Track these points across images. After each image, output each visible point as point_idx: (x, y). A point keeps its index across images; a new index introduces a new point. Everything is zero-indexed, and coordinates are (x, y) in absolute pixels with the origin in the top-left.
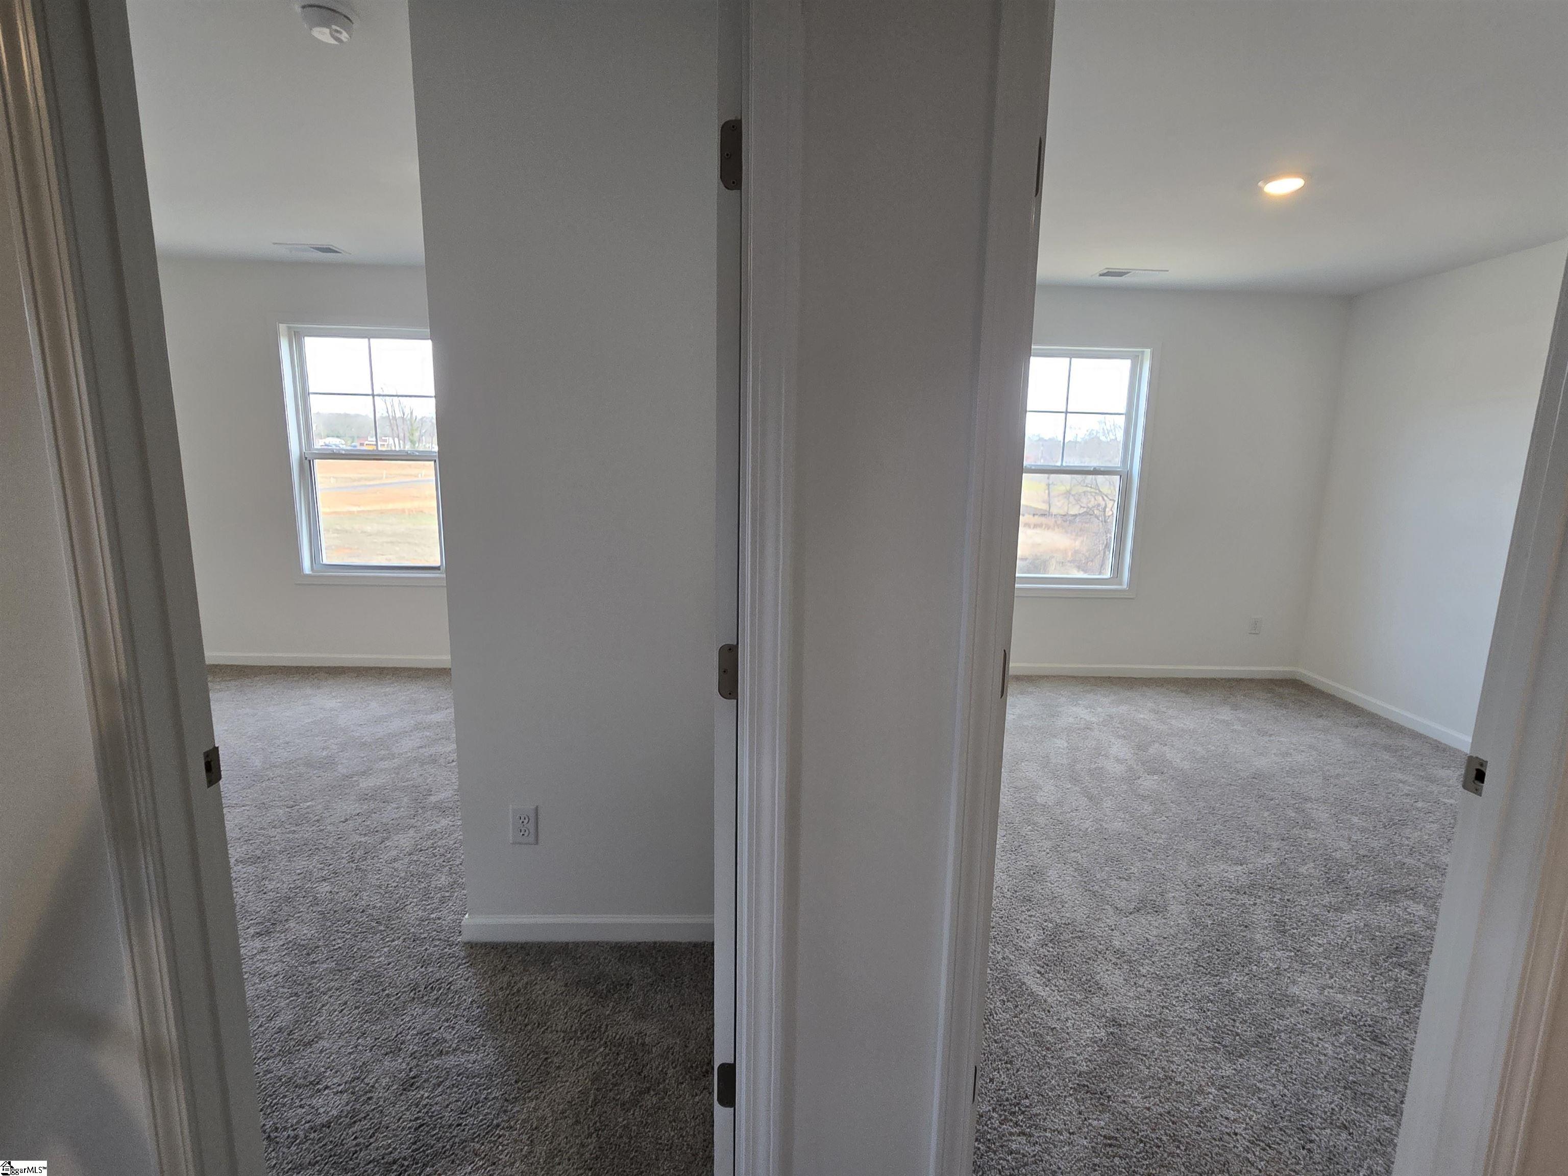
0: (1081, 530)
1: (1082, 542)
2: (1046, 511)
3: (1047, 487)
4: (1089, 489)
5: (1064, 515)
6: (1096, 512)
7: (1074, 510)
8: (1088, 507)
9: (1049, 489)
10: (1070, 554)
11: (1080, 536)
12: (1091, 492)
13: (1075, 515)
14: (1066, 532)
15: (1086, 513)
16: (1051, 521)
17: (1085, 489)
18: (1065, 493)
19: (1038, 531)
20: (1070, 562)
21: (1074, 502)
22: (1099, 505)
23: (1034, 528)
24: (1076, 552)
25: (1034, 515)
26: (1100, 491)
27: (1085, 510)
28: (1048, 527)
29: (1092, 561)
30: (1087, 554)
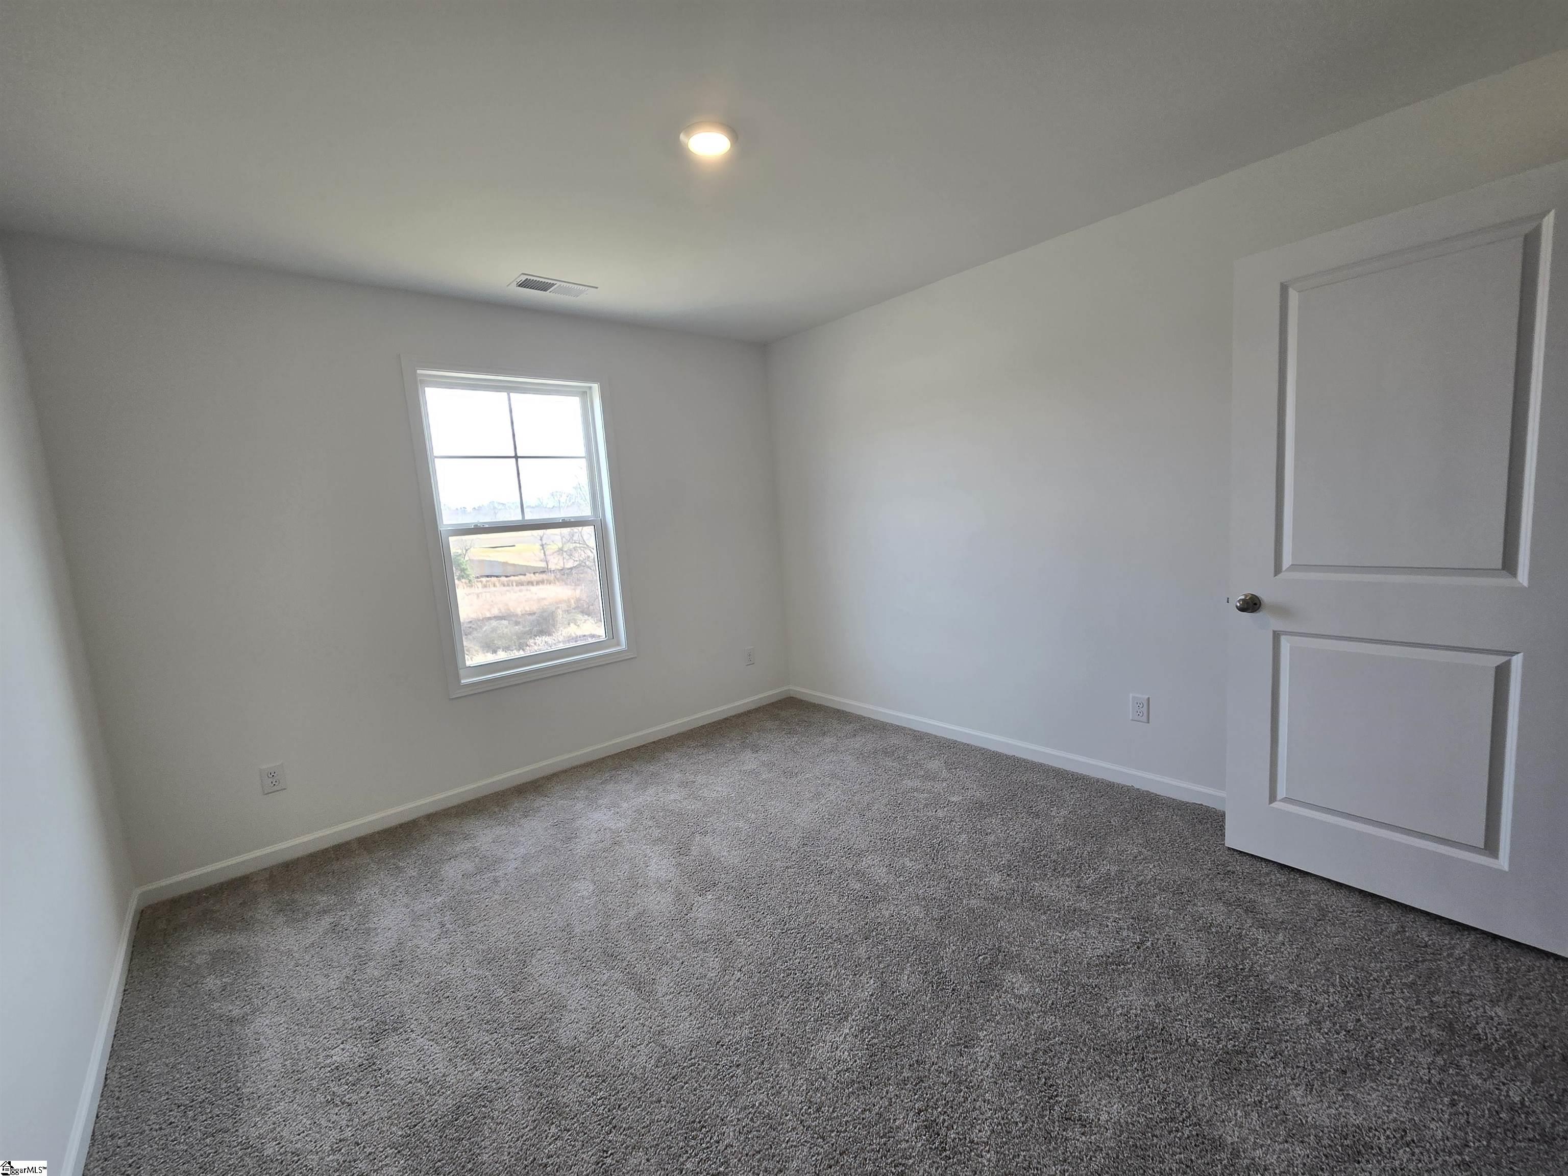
0: (578, 580)
1: (582, 590)
2: (543, 568)
3: (541, 548)
4: (578, 545)
5: (561, 570)
6: (587, 563)
7: (570, 564)
8: (580, 560)
9: (543, 549)
10: (572, 601)
11: (579, 585)
12: (580, 547)
13: (571, 569)
14: (566, 584)
15: (580, 565)
16: (551, 576)
17: (574, 545)
18: (558, 551)
19: (541, 586)
20: (574, 609)
21: (567, 557)
22: (589, 557)
23: (537, 584)
24: (578, 600)
25: (534, 573)
26: (587, 545)
27: (578, 562)
28: (549, 582)
29: (592, 605)
30: (587, 601)
